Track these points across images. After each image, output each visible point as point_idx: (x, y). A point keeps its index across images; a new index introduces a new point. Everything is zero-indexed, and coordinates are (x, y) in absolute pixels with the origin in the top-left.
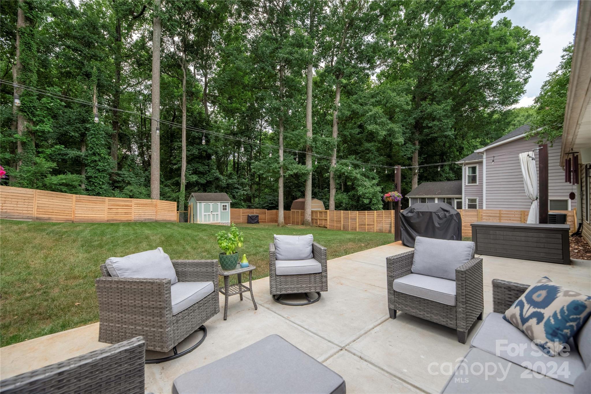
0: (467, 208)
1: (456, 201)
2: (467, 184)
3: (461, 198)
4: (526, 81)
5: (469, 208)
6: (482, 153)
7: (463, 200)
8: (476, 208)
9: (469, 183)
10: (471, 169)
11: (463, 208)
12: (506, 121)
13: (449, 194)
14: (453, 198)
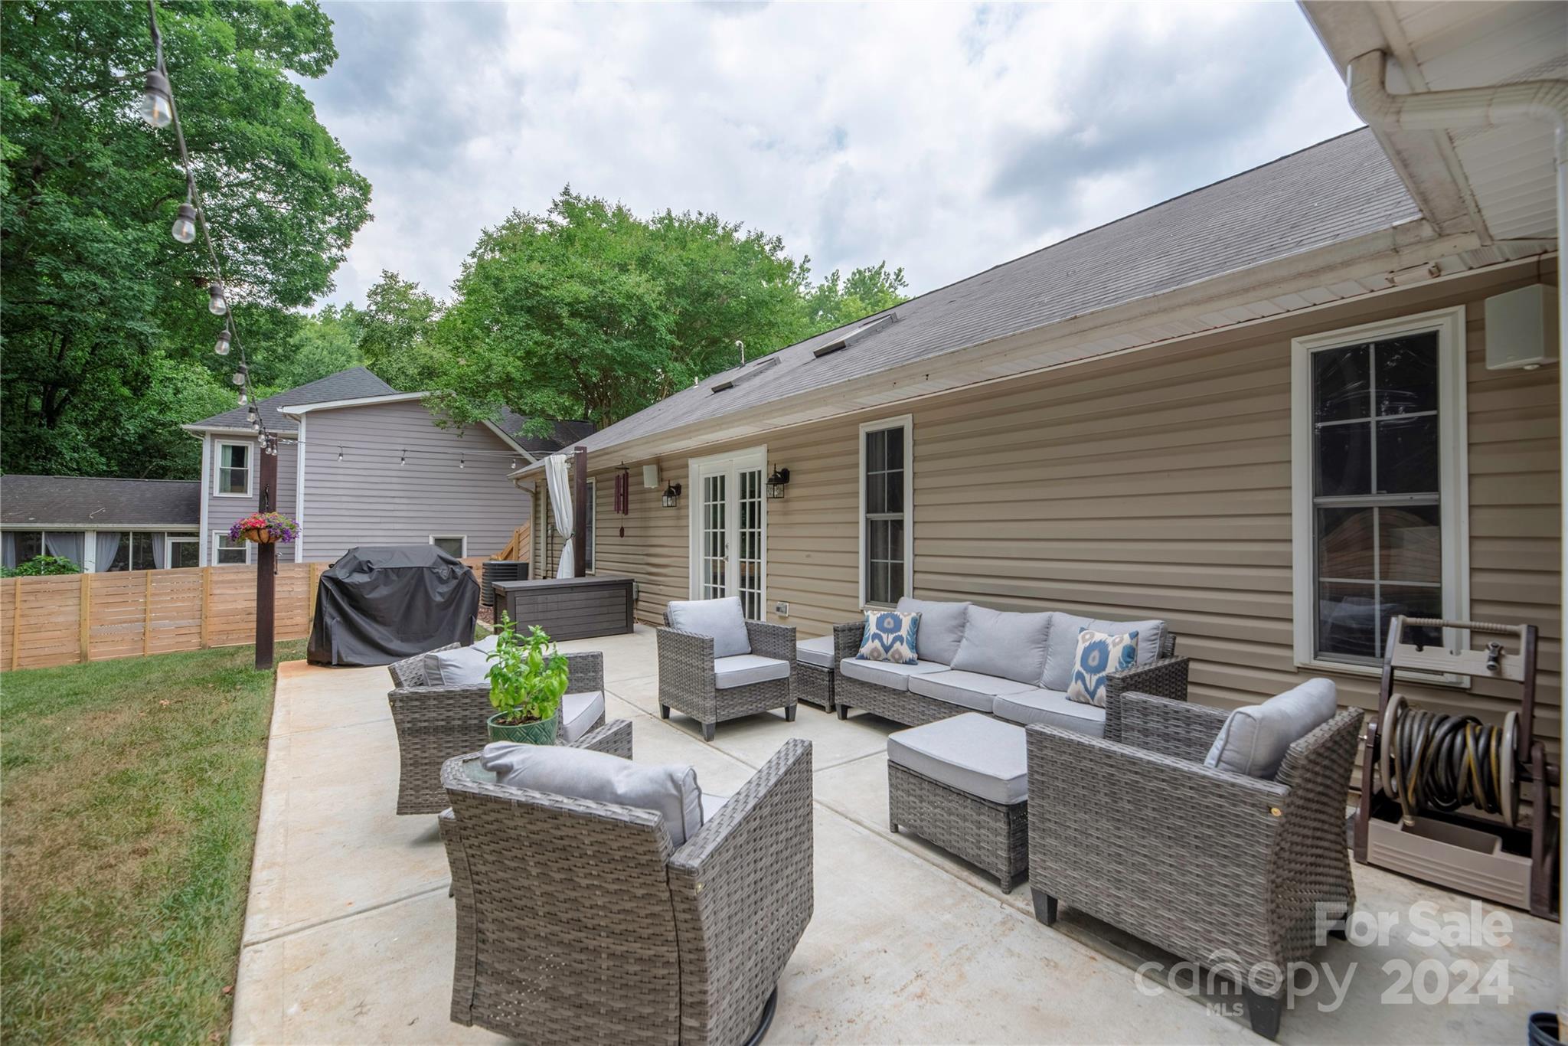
0: (215, 562)
1: (169, 542)
2: (216, 493)
3: (196, 534)
4: (335, 262)
5: (221, 561)
6: (296, 418)
7: (203, 540)
8: (244, 561)
9: (223, 490)
10: (229, 453)
11: (203, 562)
12: (291, 341)
13: (147, 521)
14: (161, 534)
